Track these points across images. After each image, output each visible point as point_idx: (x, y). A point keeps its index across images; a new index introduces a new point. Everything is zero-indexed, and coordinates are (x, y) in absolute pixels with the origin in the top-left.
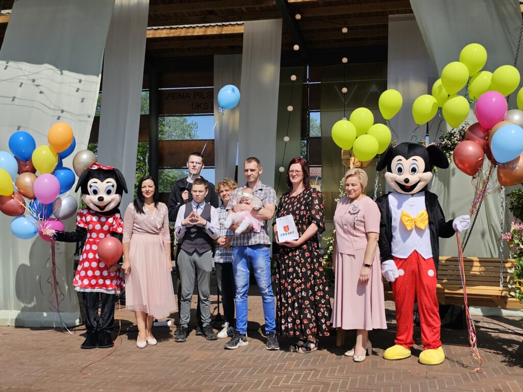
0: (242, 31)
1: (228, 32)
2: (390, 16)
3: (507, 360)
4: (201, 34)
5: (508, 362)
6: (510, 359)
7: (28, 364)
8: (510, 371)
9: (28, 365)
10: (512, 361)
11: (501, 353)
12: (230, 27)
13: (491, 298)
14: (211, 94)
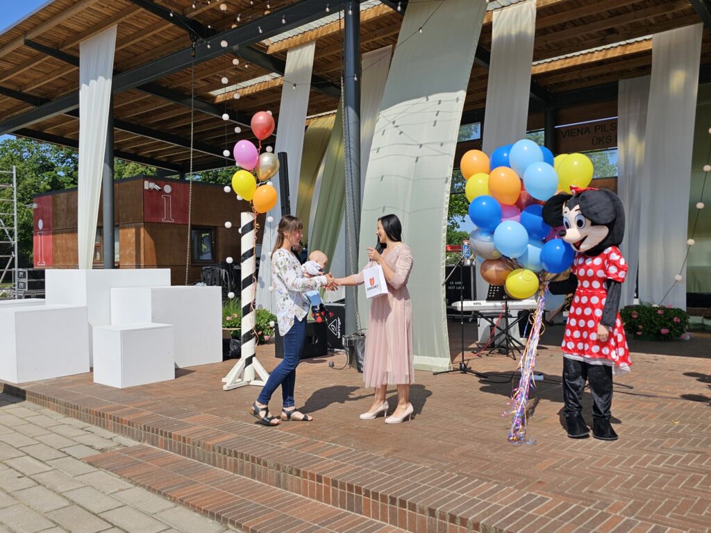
14: (614, 124)
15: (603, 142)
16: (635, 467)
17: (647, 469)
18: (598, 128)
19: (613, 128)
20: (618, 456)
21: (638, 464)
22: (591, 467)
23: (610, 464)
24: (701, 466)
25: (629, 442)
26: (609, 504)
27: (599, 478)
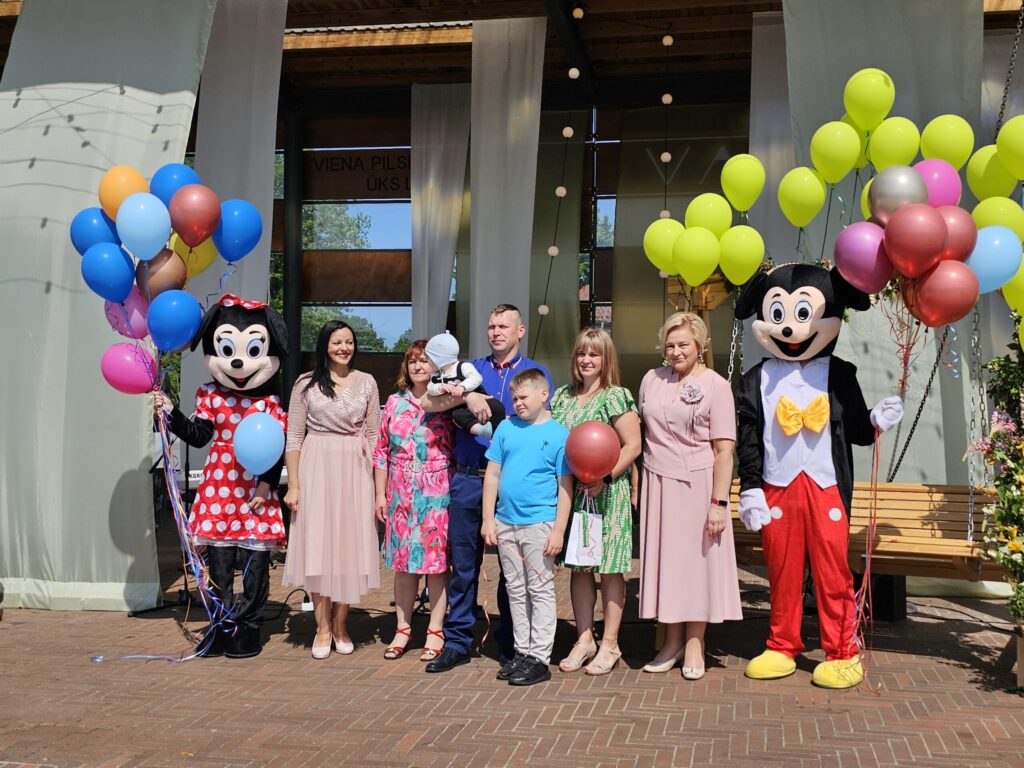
0: (469, 40)
1: (441, 41)
2: (756, 15)
3: (980, 678)
4: (389, 43)
5: (982, 682)
6: (985, 678)
7: (68, 680)
8: (987, 699)
9: (68, 682)
10: (990, 681)
11: (968, 665)
12: (444, 32)
13: (950, 561)
14: (404, 160)
15: (387, 189)
18: (376, 161)
19: (402, 165)
20: (508, 714)
21: (541, 721)
24: (622, 713)
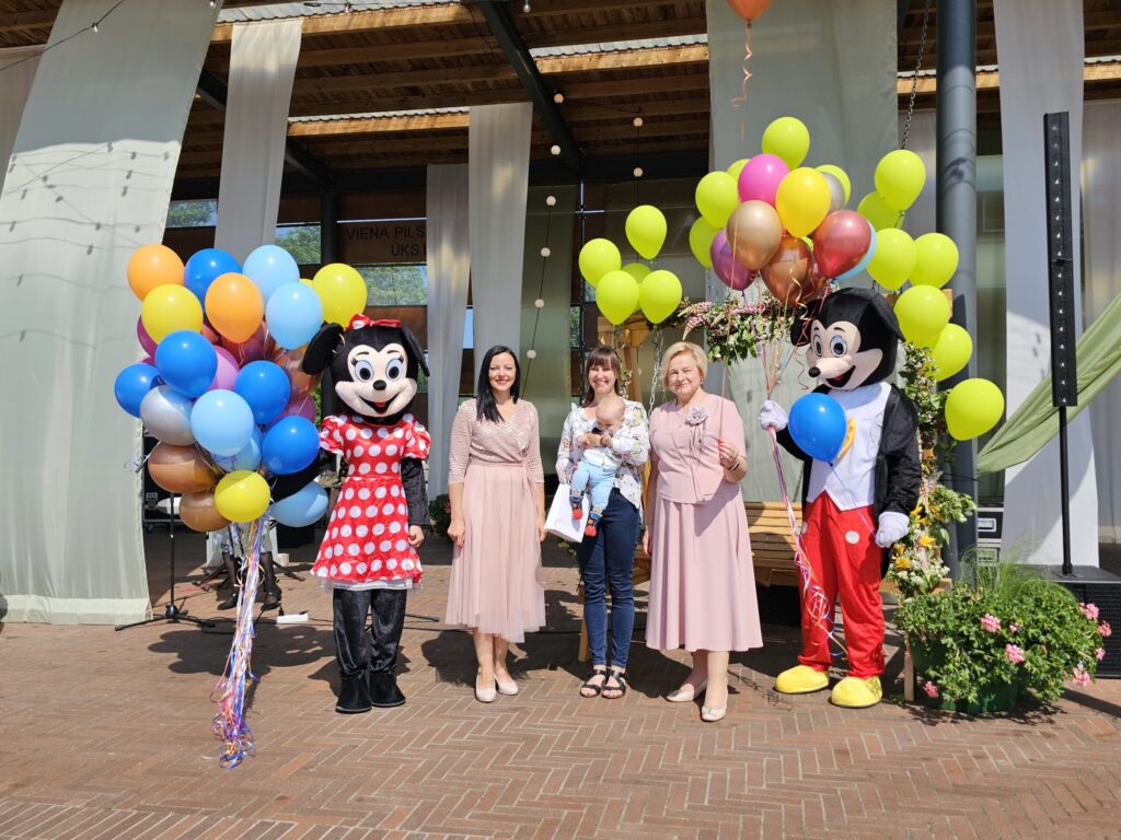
15: (407, 253)
16: (429, 746)
17: (447, 747)
18: (399, 230)
22: (365, 759)
23: (394, 748)
25: (424, 707)
26: (386, 815)
27: (375, 774)
